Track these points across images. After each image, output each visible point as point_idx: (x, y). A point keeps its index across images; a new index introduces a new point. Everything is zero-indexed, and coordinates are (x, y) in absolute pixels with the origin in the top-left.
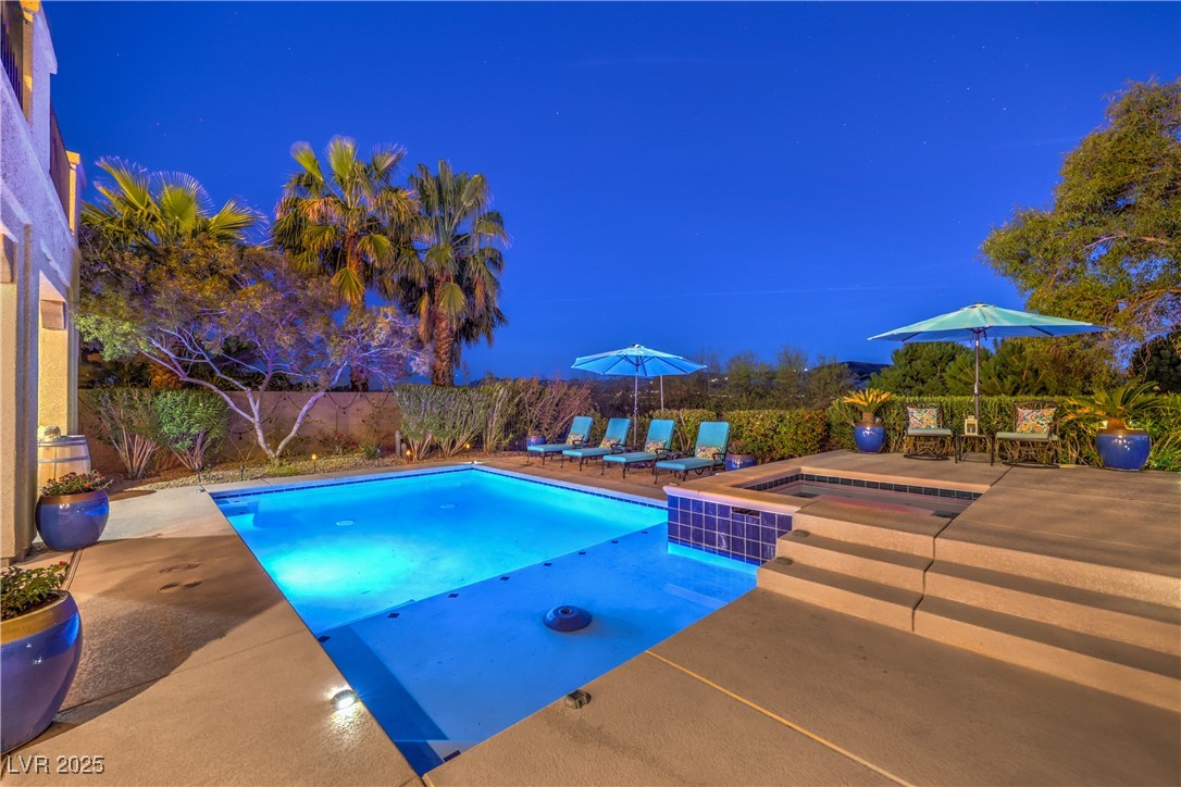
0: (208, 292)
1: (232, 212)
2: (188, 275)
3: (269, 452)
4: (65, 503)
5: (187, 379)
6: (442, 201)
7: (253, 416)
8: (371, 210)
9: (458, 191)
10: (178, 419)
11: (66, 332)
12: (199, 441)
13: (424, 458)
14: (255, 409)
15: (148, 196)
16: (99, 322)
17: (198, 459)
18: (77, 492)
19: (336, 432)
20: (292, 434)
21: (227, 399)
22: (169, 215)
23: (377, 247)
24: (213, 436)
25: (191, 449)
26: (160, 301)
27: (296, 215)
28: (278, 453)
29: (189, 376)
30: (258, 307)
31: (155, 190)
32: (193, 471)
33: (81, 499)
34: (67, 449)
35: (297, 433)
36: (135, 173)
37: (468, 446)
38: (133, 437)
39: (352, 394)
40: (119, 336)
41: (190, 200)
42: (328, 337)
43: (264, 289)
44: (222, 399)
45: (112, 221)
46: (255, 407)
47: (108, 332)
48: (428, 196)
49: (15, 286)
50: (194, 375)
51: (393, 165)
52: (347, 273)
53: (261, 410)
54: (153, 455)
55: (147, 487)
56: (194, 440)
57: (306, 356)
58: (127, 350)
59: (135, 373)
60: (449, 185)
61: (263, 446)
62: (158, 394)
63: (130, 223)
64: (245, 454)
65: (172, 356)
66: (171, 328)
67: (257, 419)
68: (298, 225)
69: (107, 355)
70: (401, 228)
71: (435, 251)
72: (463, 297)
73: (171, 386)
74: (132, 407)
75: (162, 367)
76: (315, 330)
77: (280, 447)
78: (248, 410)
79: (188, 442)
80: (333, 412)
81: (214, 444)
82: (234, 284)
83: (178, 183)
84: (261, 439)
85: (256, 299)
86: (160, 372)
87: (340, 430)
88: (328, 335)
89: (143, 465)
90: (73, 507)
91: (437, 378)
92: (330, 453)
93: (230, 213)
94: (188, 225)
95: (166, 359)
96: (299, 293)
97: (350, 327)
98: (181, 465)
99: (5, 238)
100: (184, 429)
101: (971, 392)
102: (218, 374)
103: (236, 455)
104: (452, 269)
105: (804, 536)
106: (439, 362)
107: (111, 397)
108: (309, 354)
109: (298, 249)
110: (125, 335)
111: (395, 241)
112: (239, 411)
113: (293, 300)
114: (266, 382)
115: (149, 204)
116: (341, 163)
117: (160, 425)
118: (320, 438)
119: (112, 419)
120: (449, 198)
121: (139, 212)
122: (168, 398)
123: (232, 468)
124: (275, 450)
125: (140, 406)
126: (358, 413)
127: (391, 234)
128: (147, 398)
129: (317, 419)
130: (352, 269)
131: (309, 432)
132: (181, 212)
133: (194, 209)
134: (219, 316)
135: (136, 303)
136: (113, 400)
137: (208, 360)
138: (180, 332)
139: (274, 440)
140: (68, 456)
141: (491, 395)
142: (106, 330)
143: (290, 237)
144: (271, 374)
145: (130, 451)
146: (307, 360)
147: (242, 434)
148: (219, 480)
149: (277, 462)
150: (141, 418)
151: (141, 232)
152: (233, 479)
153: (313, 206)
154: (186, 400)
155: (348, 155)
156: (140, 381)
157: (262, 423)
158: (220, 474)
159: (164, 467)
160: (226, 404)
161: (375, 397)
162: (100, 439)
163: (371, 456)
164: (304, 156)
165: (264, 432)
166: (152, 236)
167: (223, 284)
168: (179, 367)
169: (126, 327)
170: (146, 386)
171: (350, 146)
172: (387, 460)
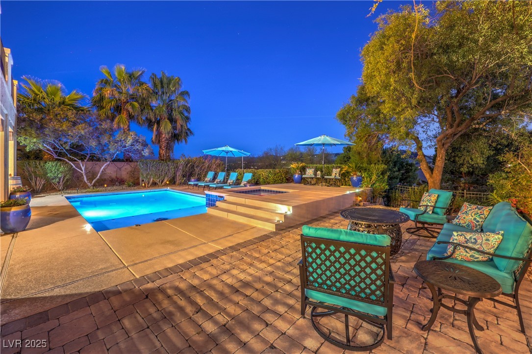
0: (64, 127)
1: (75, 94)
2: (57, 121)
3: (89, 184)
4: (18, 195)
5: (57, 157)
6: (162, 87)
7: (82, 171)
8: (131, 92)
9: (169, 84)
10: (53, 172)
11: (13, 142)
12: (62, 180)
13: (150, 187)
14: (83, 168)
15: (41, 89)
16: (25, 139)
17: (62, 186)
18: (21, 192)
19: (116, 177)
20: (98, 177)
21: (72, 164)
22: (50, 95)
23: (133, 107)
24: (67, 178)
25: (59, 183)
26: (47, 131)
27: (100, 95)
28: (92, 184)
29: (58, 156)
30: (83, 133)
31: (45, 86)
32: (60, 191)
33: (23, 194)
34: (15, 181)
35: (100, 177)
36: (37, 82)
37: (168, 183)
38: (37, 179)
39: (123, 163)
40: (32, 143)
41: (58, 90)
42: (110, 143)
43: (85, 126)
44: (70, 165)
45: (28, 99)
46: (83, 167)
47: (28, 142)
48: (157, 85)
49: (3, 132)
50: (59, 156)
51: (141, 74)
52: (122, 117)
53: (86, 169)
54: (44, 184)
55: (42, 195)
56: (60, 179)
57: (103, 149)
58: (35, 148)
59: (37, 155)
60: (165, 81)
61: (86, 182)
62: (46, 163)
63: (35, 100)
64: (80, 185)
65: (51, 149)
66: (51, 140)
67: (84, 172)
68: (102, 99)
69: (28, 149)
70: (144, 99)
71: (159, 108)
72: (170, 125)
73: (51, 159)
74: (36, 167)
75: (47, 153)
76: (105, 140)
77: (93, 182)
78: (81, 169)
79: (57, 180)
80: (115, 169)
81: (67, 180)
82: (75, 124)
83: (53, 84)
84: (85, 179)
85: (82, 130)
86: (47, 154)
87: (118, 176)
88: (110, 142)
89: (40, 188)
90: (20, 196)
91: (161, 157)
92: (114, 185)
93: (74, 95)
94: (57, 99)
95: (48, 150)
96: (99, 126)
97: (118, 139)
98: (55, 189)
99: (2, 119)
100: (56, 175)
101: (322, 164)
102: (69, 156)
103: (76, 185)
104: (166, 115)
105: (225, 201)
106: (161, 151)
107: (28, 164)
108: (104, 149)
109: (102, 108)
110: (34, 143)
111: (141, 104)
112: (76, 169)
113: (97, 129)
114: (87, 158)
115: (42, 92)
116: (120, 74)
117: (47, 174)
118: (110, 179)
119: (29, 171)
120: (165, 86)
121: (38, 96)
122: (49, 165)
123: (74, 190)
124: (91, 183)
125: (39, 166)
126: (125, 170)
127: (140, 102)
128: (42, 164)
129: (109, 172)
130: (124, 116)
131: (105, 177)
132: (54, 94)
133: (60, 94)
134: (69, 136)
135: (38, 132)
136: (29, 164)
137: (65, 151)
138: (54, 141)
139: (90, 179)
140: (15, 183)
141: (177, 163)
142: (28, 141)
143: (99, 103)
144: (89, 155)
145: (36, 183)
146: (103, 150)
147: (79, 177)
148: (69, 193)
149: (92, 187)
150: (39, 171)
151: (39, 103)
152: (74, 193)
153: (108, 92)
154: (57, 165)
155: (122, 71)
156: (38, 158)
157: (86, 174)
158: (69, 191)
159: (48, 189)
160: (72, 166)
161: (132, 164)
162: (24, 178)
163: (129, 186)
164: (104, 70)
165: (87, 177)
166: (43, 104)
167: (70, 124)
168: (54, 153)
169: (35, 140)
170: (41, 159)
171: (123, 68)
172: (136, 188)
